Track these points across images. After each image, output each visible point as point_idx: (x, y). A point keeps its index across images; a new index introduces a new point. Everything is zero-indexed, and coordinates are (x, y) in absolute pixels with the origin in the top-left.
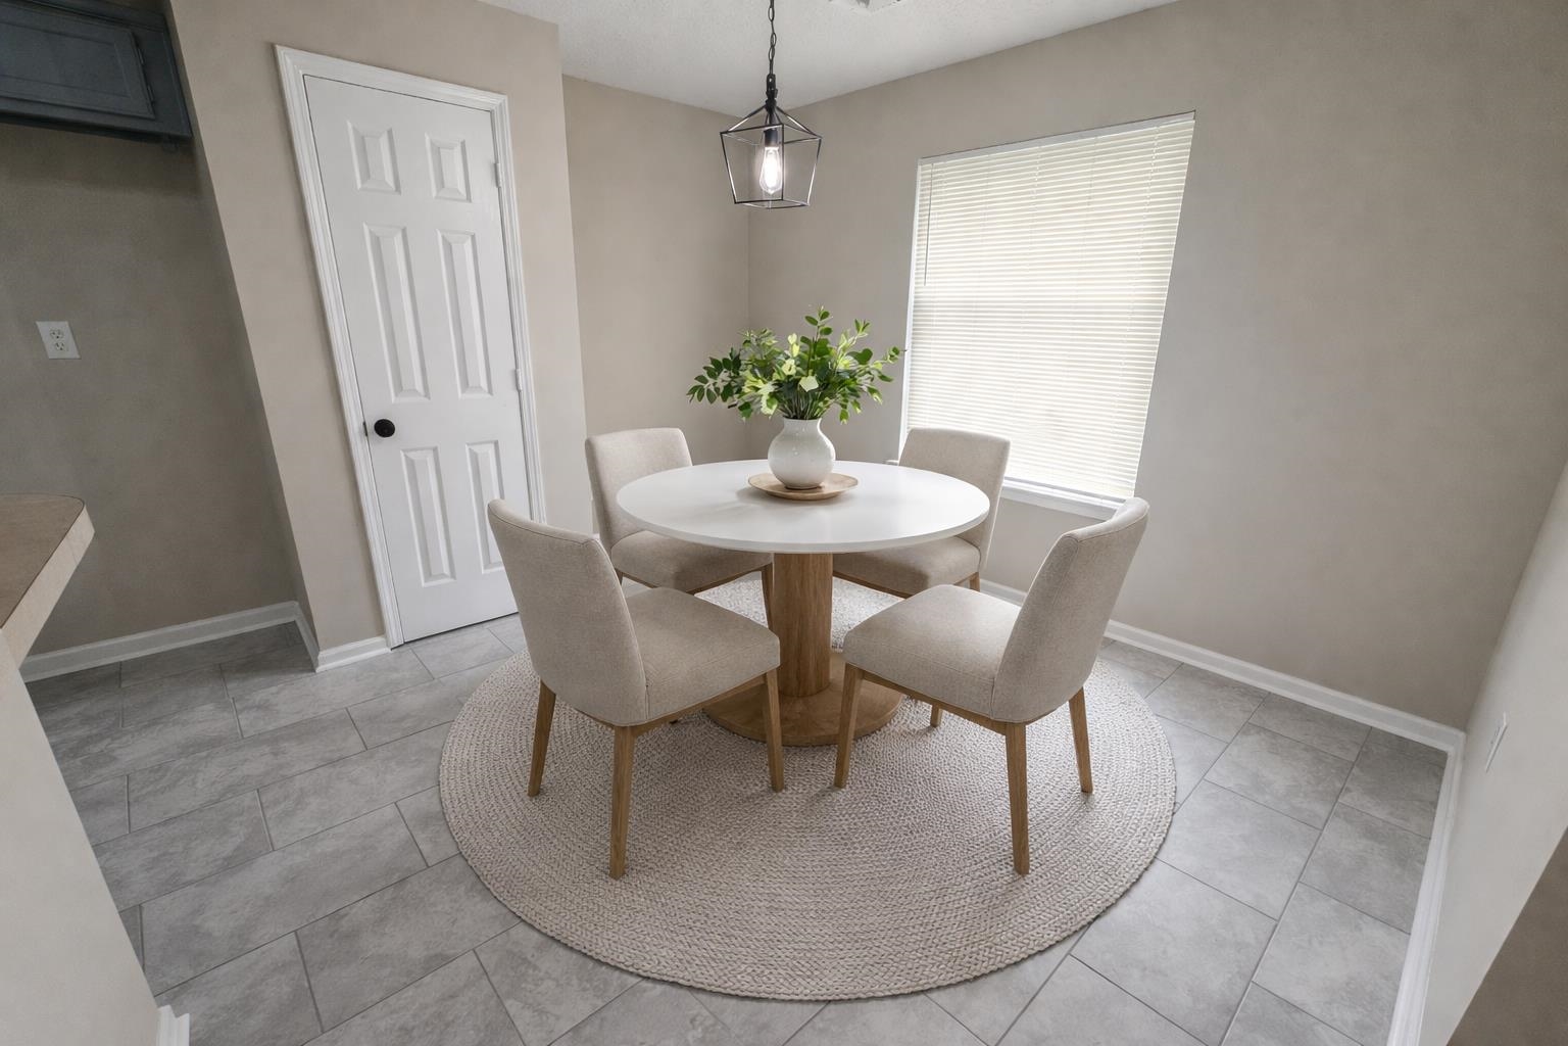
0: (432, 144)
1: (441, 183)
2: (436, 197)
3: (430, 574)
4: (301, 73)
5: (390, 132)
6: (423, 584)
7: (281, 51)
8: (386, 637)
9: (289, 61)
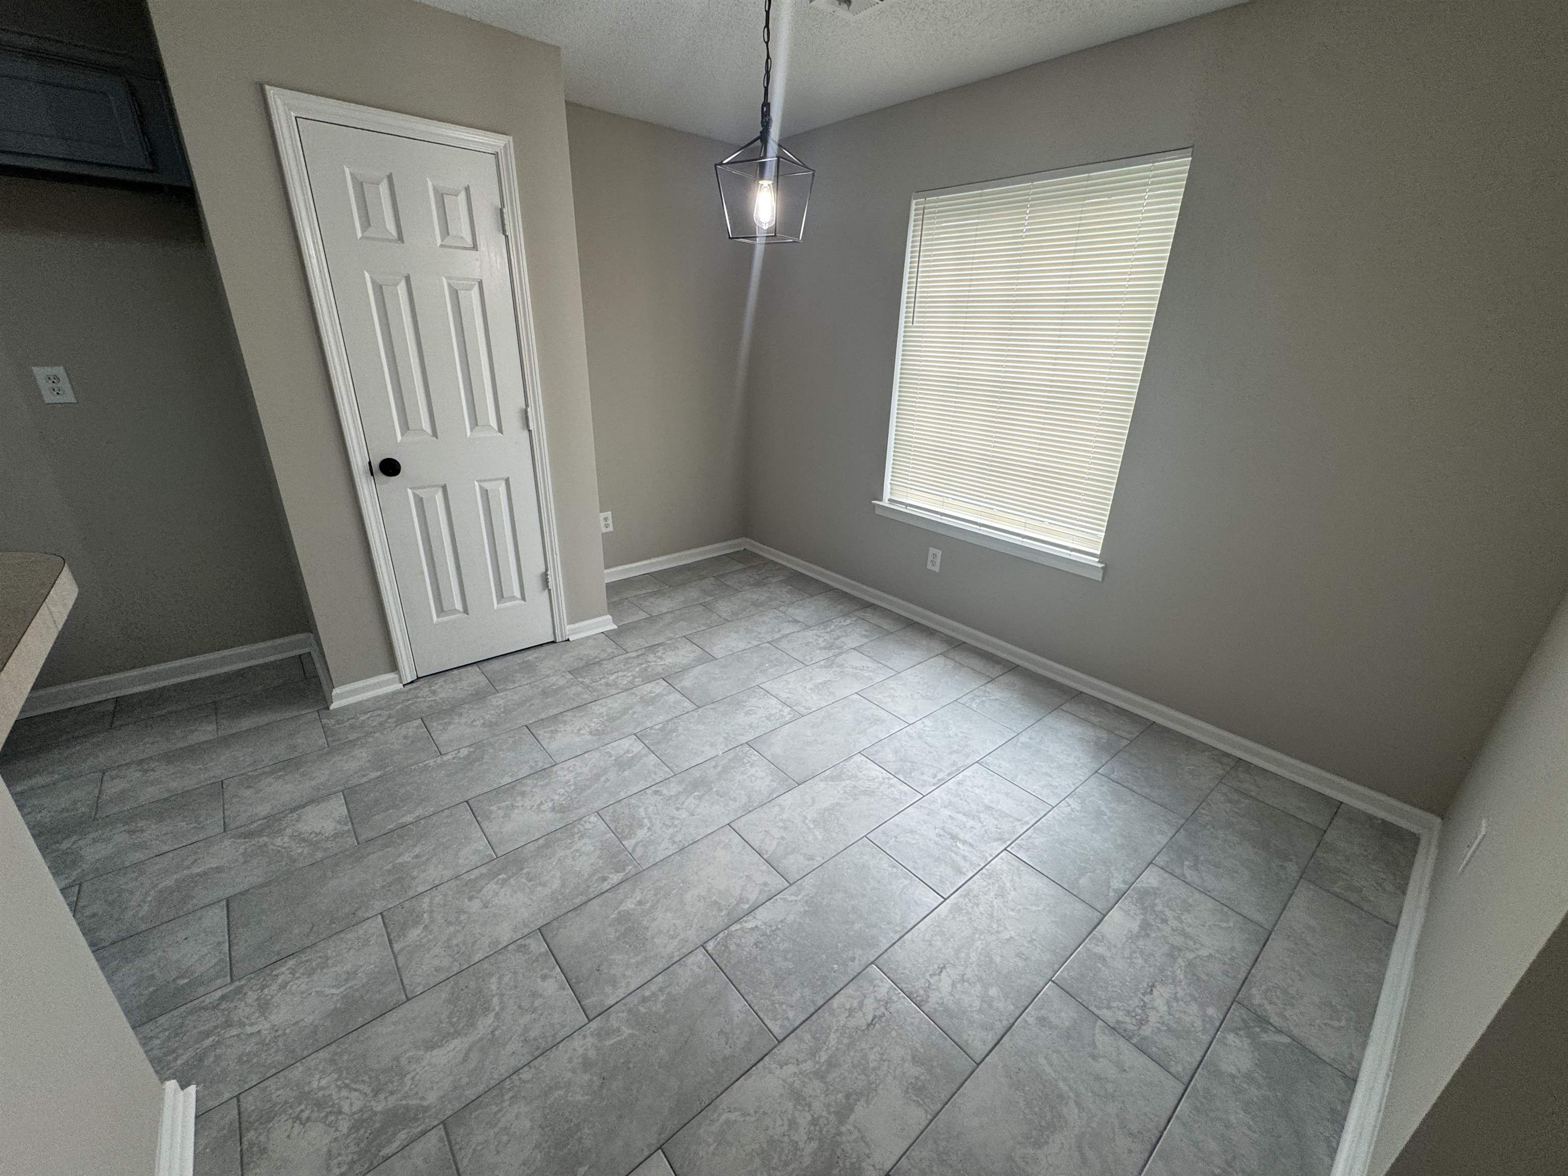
0: (435, 190)
1: (445, 232)
2: (442, 246)
3: (443, 611)
4: (293, 114)
5: (390, 178)
6: (435, 619)
7: (271, 91)
8: (399, 674)
9: (279, 102)
